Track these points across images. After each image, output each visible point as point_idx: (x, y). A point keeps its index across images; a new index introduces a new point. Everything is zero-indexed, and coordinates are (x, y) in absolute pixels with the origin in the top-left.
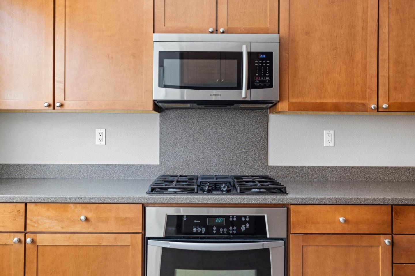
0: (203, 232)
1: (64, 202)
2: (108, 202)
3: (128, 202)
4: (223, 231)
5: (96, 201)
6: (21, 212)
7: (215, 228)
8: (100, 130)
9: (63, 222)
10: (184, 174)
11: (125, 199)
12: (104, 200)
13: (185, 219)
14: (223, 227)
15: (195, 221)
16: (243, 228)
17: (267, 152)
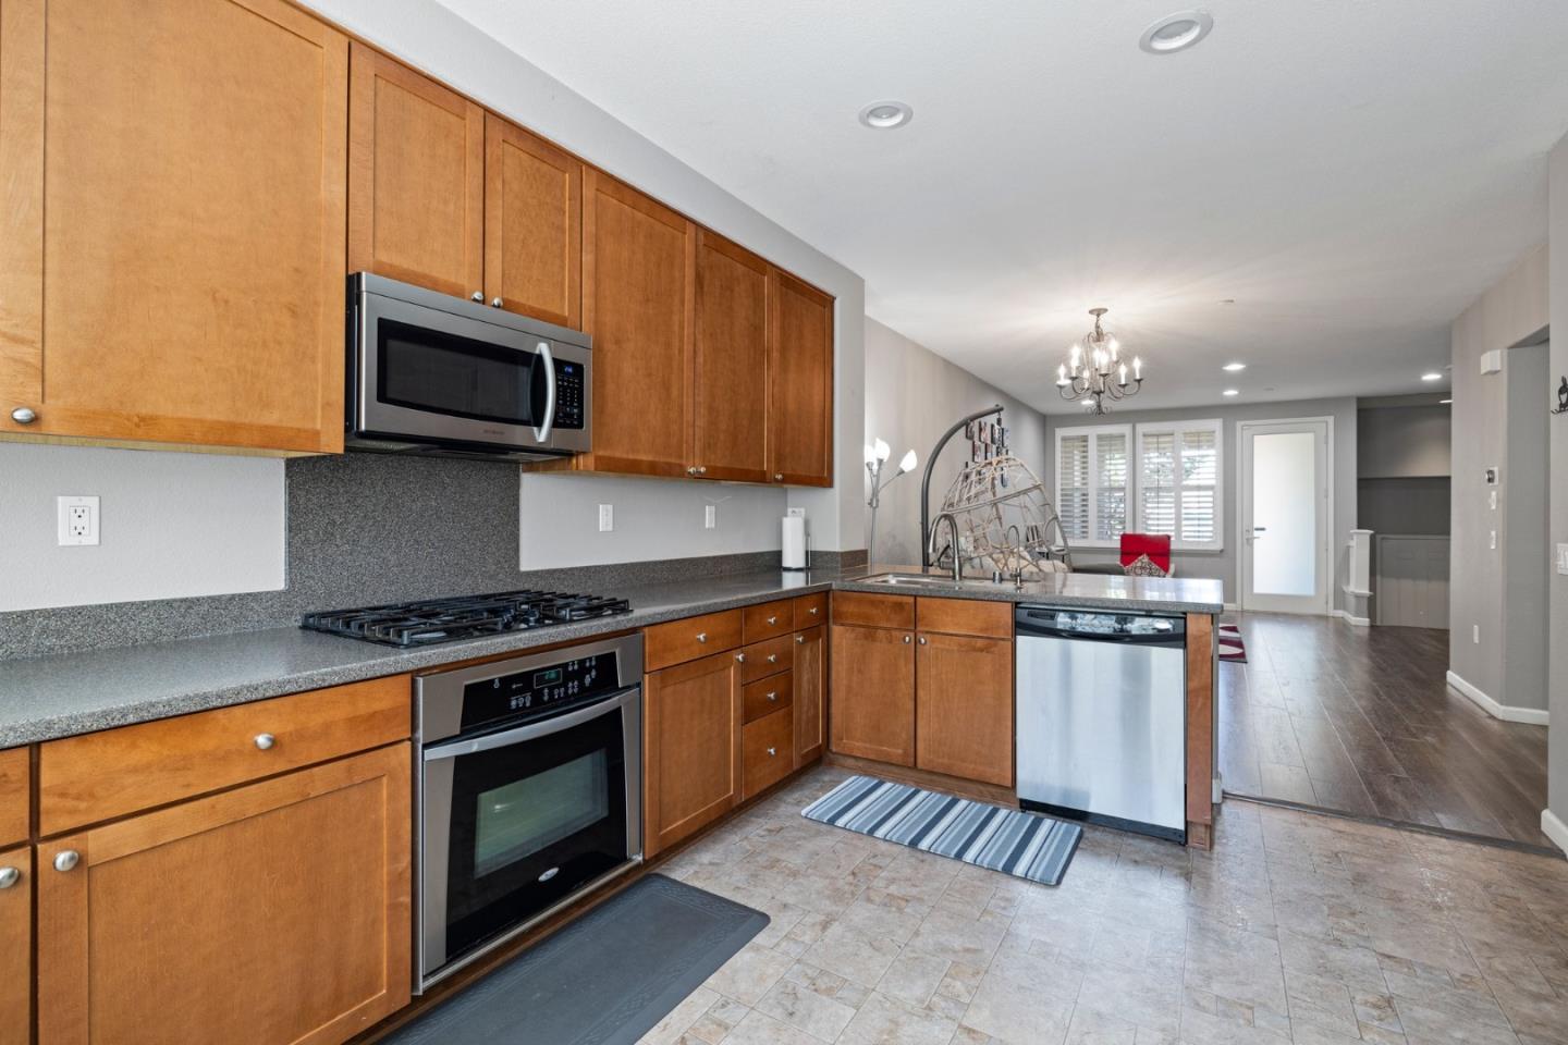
0: (528, 704)
1: (199, 708)
2: (333, 683)
3: (384, 673)
4: (559, 694)
5: (300, 687)
6: (13, 778)
7: (546, 691)
8: (77, 498)
9: (189, 769)
10: (354, 607)
11: (376, 668)
12: (324, 680)
13: (497, 685)
14: (558, 687)
15: (514, 686)
16: (588, 680)
17: (518, 545)
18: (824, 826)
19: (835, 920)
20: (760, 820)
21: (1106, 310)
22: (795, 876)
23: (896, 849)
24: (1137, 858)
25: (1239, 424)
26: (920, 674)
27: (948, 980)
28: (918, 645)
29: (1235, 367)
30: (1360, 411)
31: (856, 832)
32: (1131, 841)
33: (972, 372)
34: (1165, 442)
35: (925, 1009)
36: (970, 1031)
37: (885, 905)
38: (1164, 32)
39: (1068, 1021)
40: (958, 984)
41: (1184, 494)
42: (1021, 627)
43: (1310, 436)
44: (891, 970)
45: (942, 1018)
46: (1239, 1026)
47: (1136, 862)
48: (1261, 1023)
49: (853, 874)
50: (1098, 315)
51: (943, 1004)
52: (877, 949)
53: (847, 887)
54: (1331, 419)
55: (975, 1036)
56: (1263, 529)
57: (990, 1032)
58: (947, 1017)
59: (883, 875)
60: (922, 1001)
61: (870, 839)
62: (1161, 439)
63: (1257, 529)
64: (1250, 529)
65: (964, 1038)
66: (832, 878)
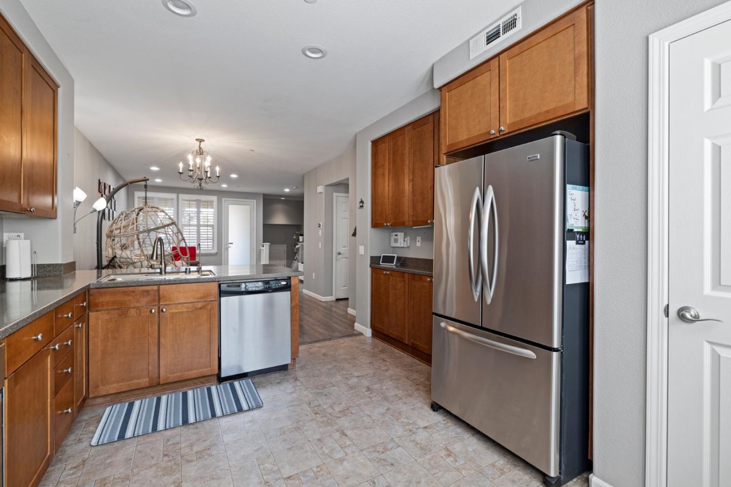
18: (116, 443)
19: (182, 482)
20: (58, 466)
21: (204, 141)
22: (127, 479)
23: (176, 431)
24: (278, 381)
25: (224, 199)
26: (161, 330)
27: (262, 467)
28: (161, 313)
29: (234, 176)
30: (264, 200)
31: (143, 435)
32: (270, 377)
33: (102, 153)
34: (192, 204)
35: (265, 484)
36: (289, 478)
37: (200, 458)
38: (314, 50)
39: (313, 449)
40: (267, 465)
41: (201, 228)
42: (222, 293)
43: (248, 207)
44: (235, 482)
45: (275, 482)
46: (351, 416)
47: (278, 383)
48: (354, 412)
49: (165, 455)
50: (200, 142)
51: (270, 477)
52: (219, 479)
53: (169, 464)
54: (255, 201)
55: (293, 477)
56: (232, 243)
57: (295, 472)
58: (277, 480)
59: (183, 445)
60: (261, 483)
61: (156, 434)
62: (191, 203)
63: (230, 243)
64: (228, 243)
65: (290, 482)
66: (154, 465)
